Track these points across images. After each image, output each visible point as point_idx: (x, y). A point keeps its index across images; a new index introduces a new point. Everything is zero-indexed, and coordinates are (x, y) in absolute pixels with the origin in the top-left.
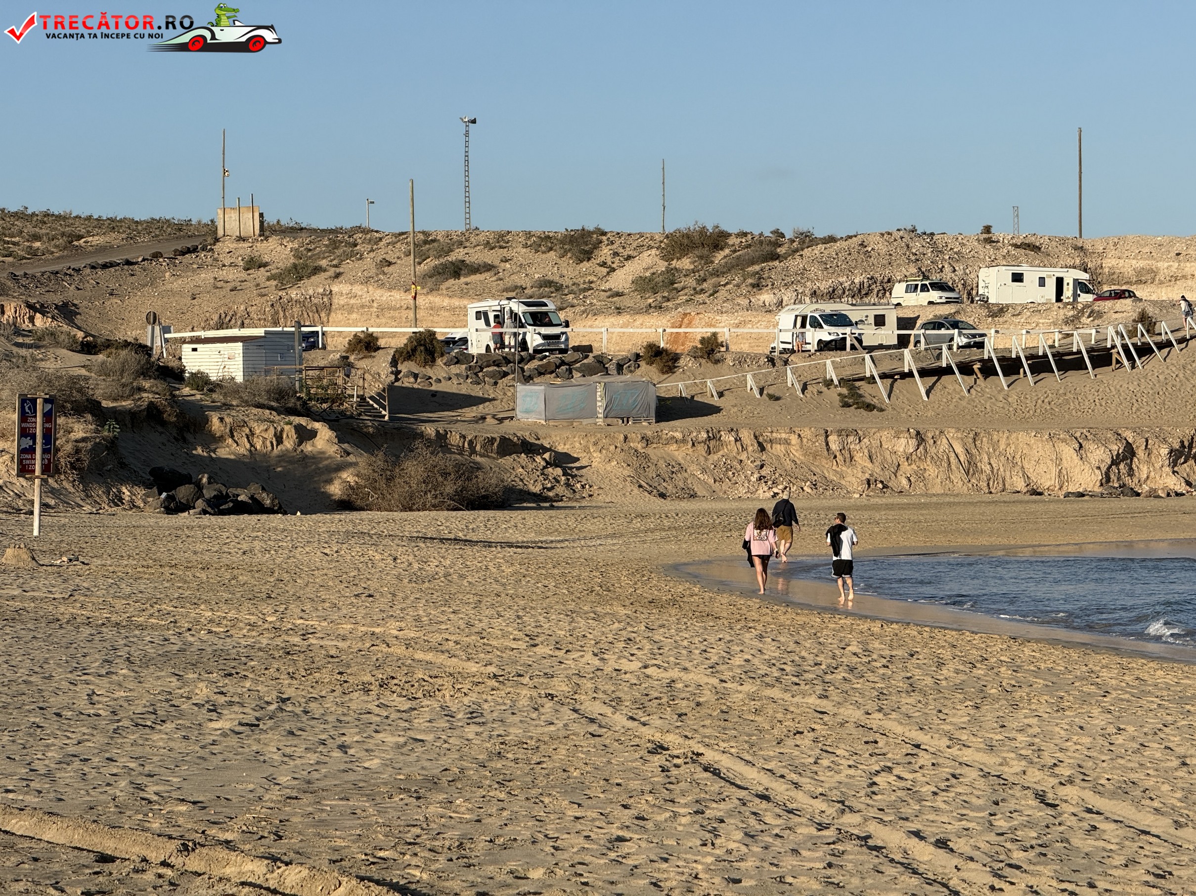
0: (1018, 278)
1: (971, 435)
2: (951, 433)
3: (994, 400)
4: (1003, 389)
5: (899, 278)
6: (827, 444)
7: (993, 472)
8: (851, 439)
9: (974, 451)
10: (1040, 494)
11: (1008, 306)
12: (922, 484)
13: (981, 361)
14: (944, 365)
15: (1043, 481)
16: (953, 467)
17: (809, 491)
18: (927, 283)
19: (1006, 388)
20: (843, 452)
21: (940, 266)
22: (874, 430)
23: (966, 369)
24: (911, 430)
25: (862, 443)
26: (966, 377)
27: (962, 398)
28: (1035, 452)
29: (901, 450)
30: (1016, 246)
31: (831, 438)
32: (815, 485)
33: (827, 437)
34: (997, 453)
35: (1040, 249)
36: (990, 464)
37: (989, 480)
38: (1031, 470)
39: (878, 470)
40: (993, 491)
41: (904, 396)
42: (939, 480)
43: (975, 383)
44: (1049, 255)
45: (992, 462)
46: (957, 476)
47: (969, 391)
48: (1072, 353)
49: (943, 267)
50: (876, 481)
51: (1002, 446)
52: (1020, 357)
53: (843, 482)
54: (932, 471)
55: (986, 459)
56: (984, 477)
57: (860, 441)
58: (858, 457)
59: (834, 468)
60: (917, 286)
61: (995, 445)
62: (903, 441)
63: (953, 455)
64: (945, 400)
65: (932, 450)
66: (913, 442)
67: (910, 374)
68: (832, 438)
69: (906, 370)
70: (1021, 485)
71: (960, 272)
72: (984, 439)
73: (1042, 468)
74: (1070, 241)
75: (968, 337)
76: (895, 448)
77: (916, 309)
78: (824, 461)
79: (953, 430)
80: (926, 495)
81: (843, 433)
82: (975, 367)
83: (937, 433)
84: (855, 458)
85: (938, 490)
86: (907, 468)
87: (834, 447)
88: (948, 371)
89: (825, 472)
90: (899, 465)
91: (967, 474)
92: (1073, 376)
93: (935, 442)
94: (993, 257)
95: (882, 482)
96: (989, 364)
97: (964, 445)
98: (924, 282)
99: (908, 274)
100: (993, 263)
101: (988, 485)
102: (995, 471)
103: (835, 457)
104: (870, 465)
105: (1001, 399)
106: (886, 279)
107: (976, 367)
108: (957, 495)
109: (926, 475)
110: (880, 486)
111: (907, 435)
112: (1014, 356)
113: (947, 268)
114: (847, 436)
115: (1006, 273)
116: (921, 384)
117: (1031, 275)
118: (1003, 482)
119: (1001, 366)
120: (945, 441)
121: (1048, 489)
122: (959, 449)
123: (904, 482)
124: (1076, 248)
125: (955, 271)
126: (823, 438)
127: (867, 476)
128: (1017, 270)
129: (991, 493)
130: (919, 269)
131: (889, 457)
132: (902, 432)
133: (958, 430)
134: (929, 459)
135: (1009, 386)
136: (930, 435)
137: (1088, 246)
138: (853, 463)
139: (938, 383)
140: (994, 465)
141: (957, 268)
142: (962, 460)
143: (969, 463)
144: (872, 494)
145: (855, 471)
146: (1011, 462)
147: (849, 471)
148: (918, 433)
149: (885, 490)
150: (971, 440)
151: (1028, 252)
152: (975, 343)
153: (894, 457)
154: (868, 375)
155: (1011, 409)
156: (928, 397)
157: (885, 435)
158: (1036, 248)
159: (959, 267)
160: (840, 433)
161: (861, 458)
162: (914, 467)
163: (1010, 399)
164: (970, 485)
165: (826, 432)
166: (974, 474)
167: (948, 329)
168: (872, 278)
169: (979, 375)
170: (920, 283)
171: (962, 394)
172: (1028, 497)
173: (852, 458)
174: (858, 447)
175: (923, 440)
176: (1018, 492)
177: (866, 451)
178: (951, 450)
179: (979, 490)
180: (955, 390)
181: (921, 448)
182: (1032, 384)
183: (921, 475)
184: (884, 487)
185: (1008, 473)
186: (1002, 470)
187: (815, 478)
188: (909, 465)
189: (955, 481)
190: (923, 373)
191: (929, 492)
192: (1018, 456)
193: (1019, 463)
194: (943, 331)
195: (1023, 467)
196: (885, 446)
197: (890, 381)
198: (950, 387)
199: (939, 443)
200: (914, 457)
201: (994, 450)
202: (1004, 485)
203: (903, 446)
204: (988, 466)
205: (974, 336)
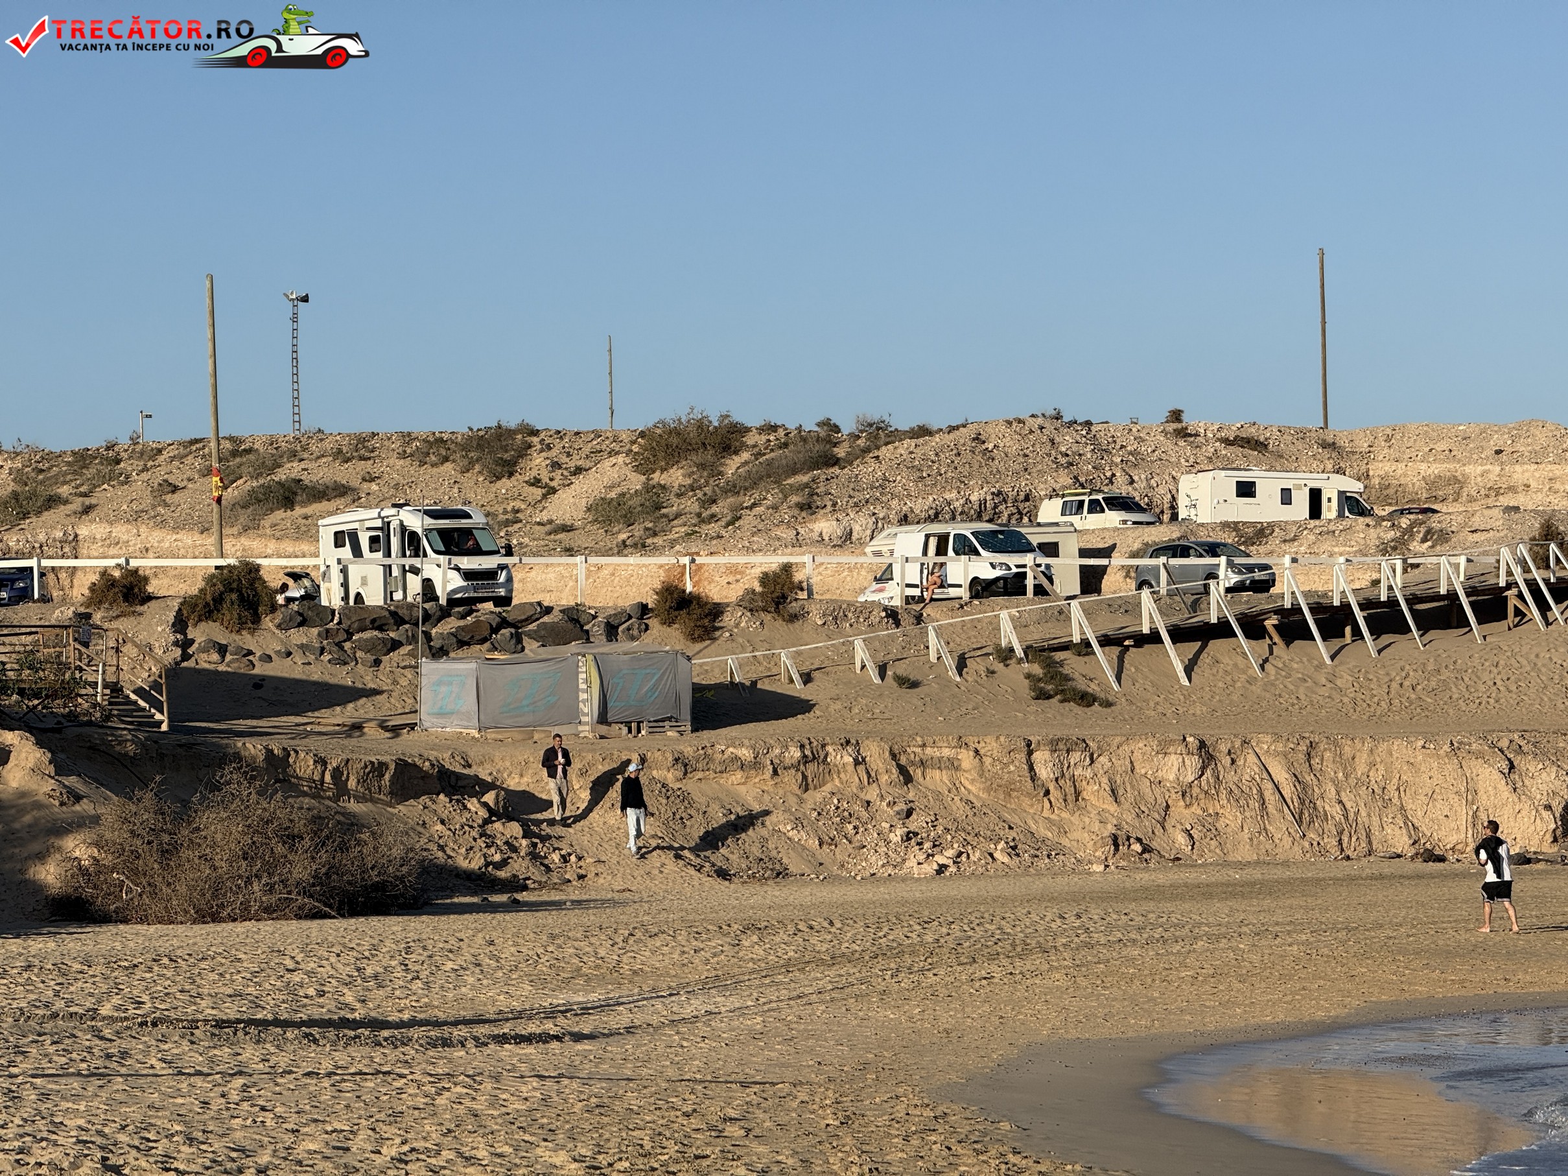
0: (1246, 490)
1: (1303, 748)
2: (1264, 742)
3: (1310, 683)
4: (1322, 664)
5: (1042, 493)
6: (1031, 768)
7: (1346, 818)
8: (1075, 757)
9: (1309, 778)
10: (1441, 859)
11: (1271, 526)
12: (1213, 843)
13: (1280, 611)
14: (1214, 620)
15: (1442, 833)
16: (1271, 809)
17: (1006, 860)
18: (1100, 497)
19: (1328, 661)
20: (1061, 782)
21: (1109, 474)
22: (1118, 740)
23: (1253, 627)
24: (1190, 739)
25: (1097, 765)
26: (1253, 642)
27: (1251, 681)
28: (1425, 777)
29: (1172, 777)
30: (1227, 442)
31: (1038, 756)
32: (1014, 848)
33: (1030, 753)
34: (1352, 781)
35: (1266, 446)
36: (1340, 802)
37: (1341, 833)
38: (1420, 814)
39: (1129, 817)
40: (1349, 853)
41: (1146, 678)
42: (1246, 835)
43: (1271, 653)
44: (1281, 457)
45: (1345, 800)
46: (1281, 826)
47: (1262, 667)
48: (1437, 597)
49: (1113, 475)
50: (1128, 838)
51: (1361, 768)
52: (1349, 605)
53: (1065, 842)
54: (1230, 818)
55: (1331, 792)
56: (1330, 827)
57: (1092, 761)
58: (1090, 791)
59: (1046, 813)
60: (1081, 503)
61: (1347, 766)
62: (1174, 760)
63: (1270, 785)
64: (1221, 684)
65: (1230, 778)
66: (1194, 762)
67: (1154, 638)
68: (1041, 757)
69: (1146, 630)
70: (1401, 842)
71: (1141, 485)
72: (1327, 755)
73: (1439, 809)
74: (1313, 435)
75: (1240, 572)
76: (1160, 774)
77: (1107, 534)
78: (1026, 802)
79: (1268, 738)
80: (1226, 864)
81: (1061, 746)
82: (1267, 623)
83: (1238, 744)
84: (1084, 794)
85: (1245, 853)
86: (1181, 813)
87: (1045, 772)
88: (1222, 630)
89: (1031, 823)
90: (1168, 807)
91: (1300, 822)
92: (1445, 640)
93: (1233, 762)
94: (1192, 460)
95: (1139, 840)
96: (1296, 618)
97: (1290, 766)
98: (1091, 497)
99: (1057, 487)
100: (1194, 467)
101: (1340, 842)
102: (1351, 816)
103: (1047, 793)
104: (1112, 808)
105: (1324, 681)
106: (1022, 496)
107: (1271, 622)
108: (1286, 864)
109: (1221, 824)
110: (1137, 847)
111: (1181, 748)
112: (1336, 603)
113: (1120, 478)
114: (1068, 751)
115: (1227, 481)
116: (1174, 656)
117: (1268, 485)
118: (1368, 836)
119: (1316, 621)
120: (1252, 758)
121: (1453, 849)
122: (1281, 775)
123: (1181, 839)
124: (1325, 445)
125: (1132, 482)
126: (1022, 757)
127: (1110, 829)
128: (1245, 476)
129: (1348, 858)
130: (1075, 478)
131: (1148, 790)
132: (1172, 742)
133: (1278, 737)
134: (1223, 795)
135: (1333, 658)
136: (1224, 748)
137: (1343, 442)
138: (1081, 803)
139: (1204, 655)
140: (1348, 805)
141: (1136, 478)
142: (1287, 793)
143: (1302, 803)
144: (1123, 863)
145: (1087, 820)
146: (1380, 797)
147: (1075, 819)
148: (1202, 745)
149: (1146, 856)
150: (1302, 757)
151: (1247, 451)
152: (1253, 582)
153: (1157, 791)
154: (1076, 639)
155: (1346, 700)
156: (1190, 680)
157: (1139, 748)
158: (1259, 446)
159: (1139, 476)
160: (1054, 745)
161: (1095, 794)
162: (1196, 809)
163: (1339, 682)
164: (1307, 844)
165: (1029, 744)
166: (1311, 822)
167: (1201, 556)
168: (1000, 493)
169: (1276, 639)
170: (1086, 499)
171: (1250, 672)
172: (1420, 866)
173: (1077, 794)
174: (1089, 773)
175: (1211, 758)
176: (1399, 856)
177: (1105, 780)
178: (1265, 775)
179: (1323, 852)
180: (1236, 665)
181: (1209, 773)
182: (1374, 654)
183: (1211, 827)
184: (1143, 852)
185: (1375, 820)
186: (1363, 813)
187: (1013, 834)
188: (1187, 806)
189: (1277, 836)
190: (1179, 635)
191: (1230, 858)
192: (1392, 788)
193: (1395, 801)
194: (1192, 561)
195: (1402, 807)
196: (1140, 770)
197: (1116, 650)
198: (1226, 660)
199: (1240, 762)
200: (1196, 791)
201: (1347, 777)
202: (1370, 843)
203: (1175, 769)
204: (1338, 808)
205: (1250, 568)
